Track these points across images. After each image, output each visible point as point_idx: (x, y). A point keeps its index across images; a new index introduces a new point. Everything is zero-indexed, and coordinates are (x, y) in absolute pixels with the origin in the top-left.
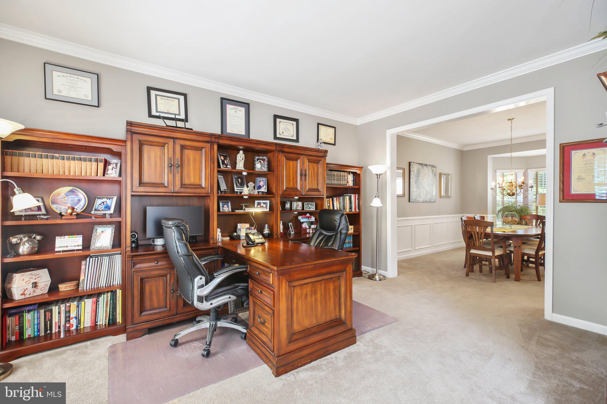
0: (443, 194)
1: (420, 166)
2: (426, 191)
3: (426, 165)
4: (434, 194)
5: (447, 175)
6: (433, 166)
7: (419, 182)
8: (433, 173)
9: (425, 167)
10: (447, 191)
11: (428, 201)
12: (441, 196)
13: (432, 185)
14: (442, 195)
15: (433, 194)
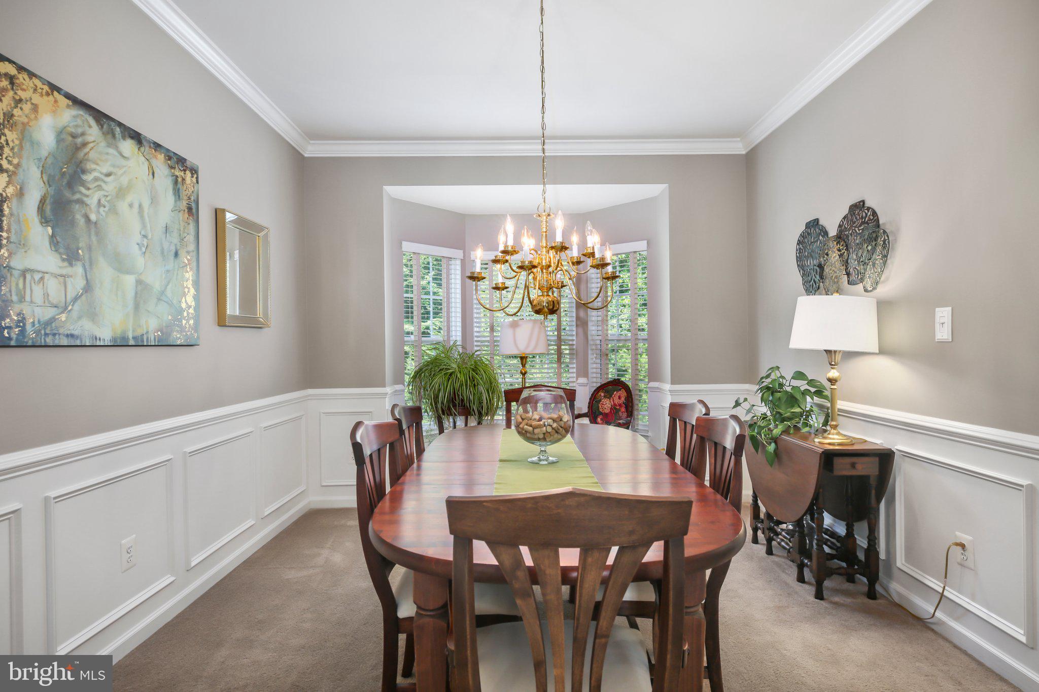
0: (233, 308)
1: (92, 122)
2: (139, 282)
3: (137, 137)
4: (189, 307)
5: (247, 227)
6: (177, 161)
7: (81, 221)
8: (177, 192)
9: (128, 146)
10: (248, 298)
11: (152, 338)
12: (222, 320)
13: (176, 254)
14: (228, 312)
15: (184, 305)
